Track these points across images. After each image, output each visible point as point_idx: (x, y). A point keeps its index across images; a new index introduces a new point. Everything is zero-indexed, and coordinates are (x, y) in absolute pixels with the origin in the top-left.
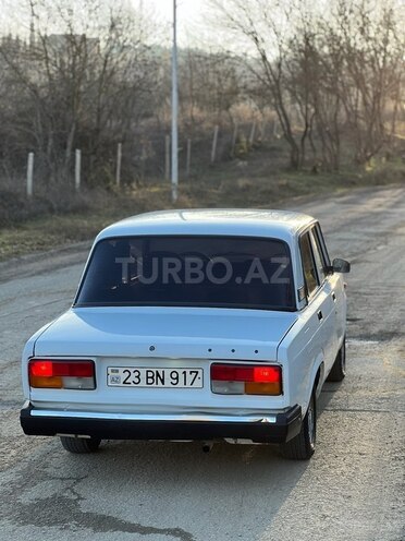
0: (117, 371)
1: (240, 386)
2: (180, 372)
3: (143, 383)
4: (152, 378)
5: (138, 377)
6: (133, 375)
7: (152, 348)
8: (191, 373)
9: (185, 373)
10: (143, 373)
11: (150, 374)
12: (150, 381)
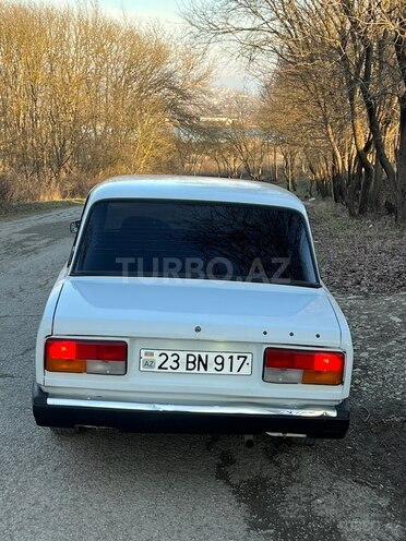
0: (152, 354)
1: (296, 374)
2: (226, 356)
3: (182, 369)
4: (194, 363)
5: (176, 361)
6: (171, 359)
7: (198, 330)
8: (239, 357)
9: (231, 357)
10: (183, 356)
11: (191, 359)
12: (191, 366)
